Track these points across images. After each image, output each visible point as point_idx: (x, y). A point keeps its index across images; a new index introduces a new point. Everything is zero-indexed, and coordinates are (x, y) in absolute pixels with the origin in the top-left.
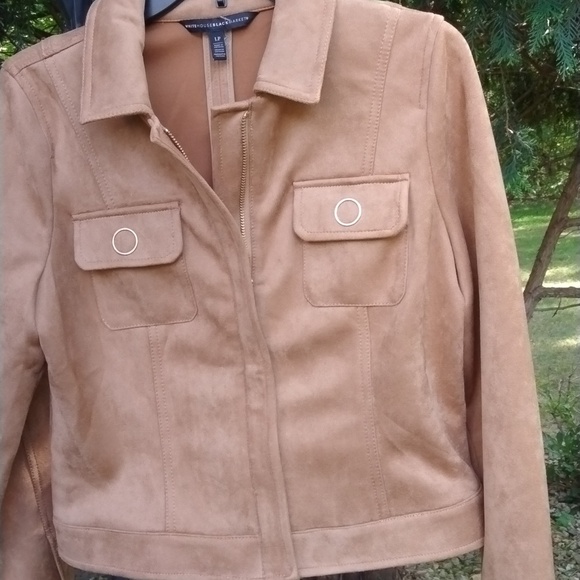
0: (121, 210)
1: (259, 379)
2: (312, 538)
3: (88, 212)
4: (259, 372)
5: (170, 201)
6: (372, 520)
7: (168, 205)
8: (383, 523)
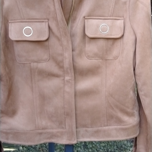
0: (27, 21)
1: (69, 82)
2: (82, 130)
3: (15, 20)
4: (70, 80)
5: (45, 19)
6: (101, 127)
7: (44, 20)
8: (104, 128)
